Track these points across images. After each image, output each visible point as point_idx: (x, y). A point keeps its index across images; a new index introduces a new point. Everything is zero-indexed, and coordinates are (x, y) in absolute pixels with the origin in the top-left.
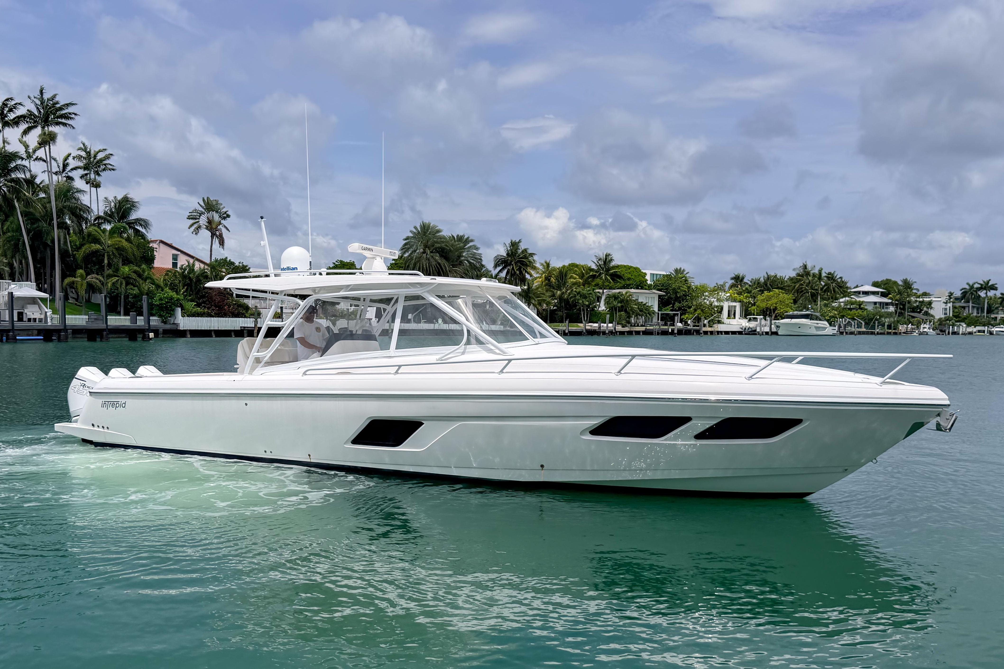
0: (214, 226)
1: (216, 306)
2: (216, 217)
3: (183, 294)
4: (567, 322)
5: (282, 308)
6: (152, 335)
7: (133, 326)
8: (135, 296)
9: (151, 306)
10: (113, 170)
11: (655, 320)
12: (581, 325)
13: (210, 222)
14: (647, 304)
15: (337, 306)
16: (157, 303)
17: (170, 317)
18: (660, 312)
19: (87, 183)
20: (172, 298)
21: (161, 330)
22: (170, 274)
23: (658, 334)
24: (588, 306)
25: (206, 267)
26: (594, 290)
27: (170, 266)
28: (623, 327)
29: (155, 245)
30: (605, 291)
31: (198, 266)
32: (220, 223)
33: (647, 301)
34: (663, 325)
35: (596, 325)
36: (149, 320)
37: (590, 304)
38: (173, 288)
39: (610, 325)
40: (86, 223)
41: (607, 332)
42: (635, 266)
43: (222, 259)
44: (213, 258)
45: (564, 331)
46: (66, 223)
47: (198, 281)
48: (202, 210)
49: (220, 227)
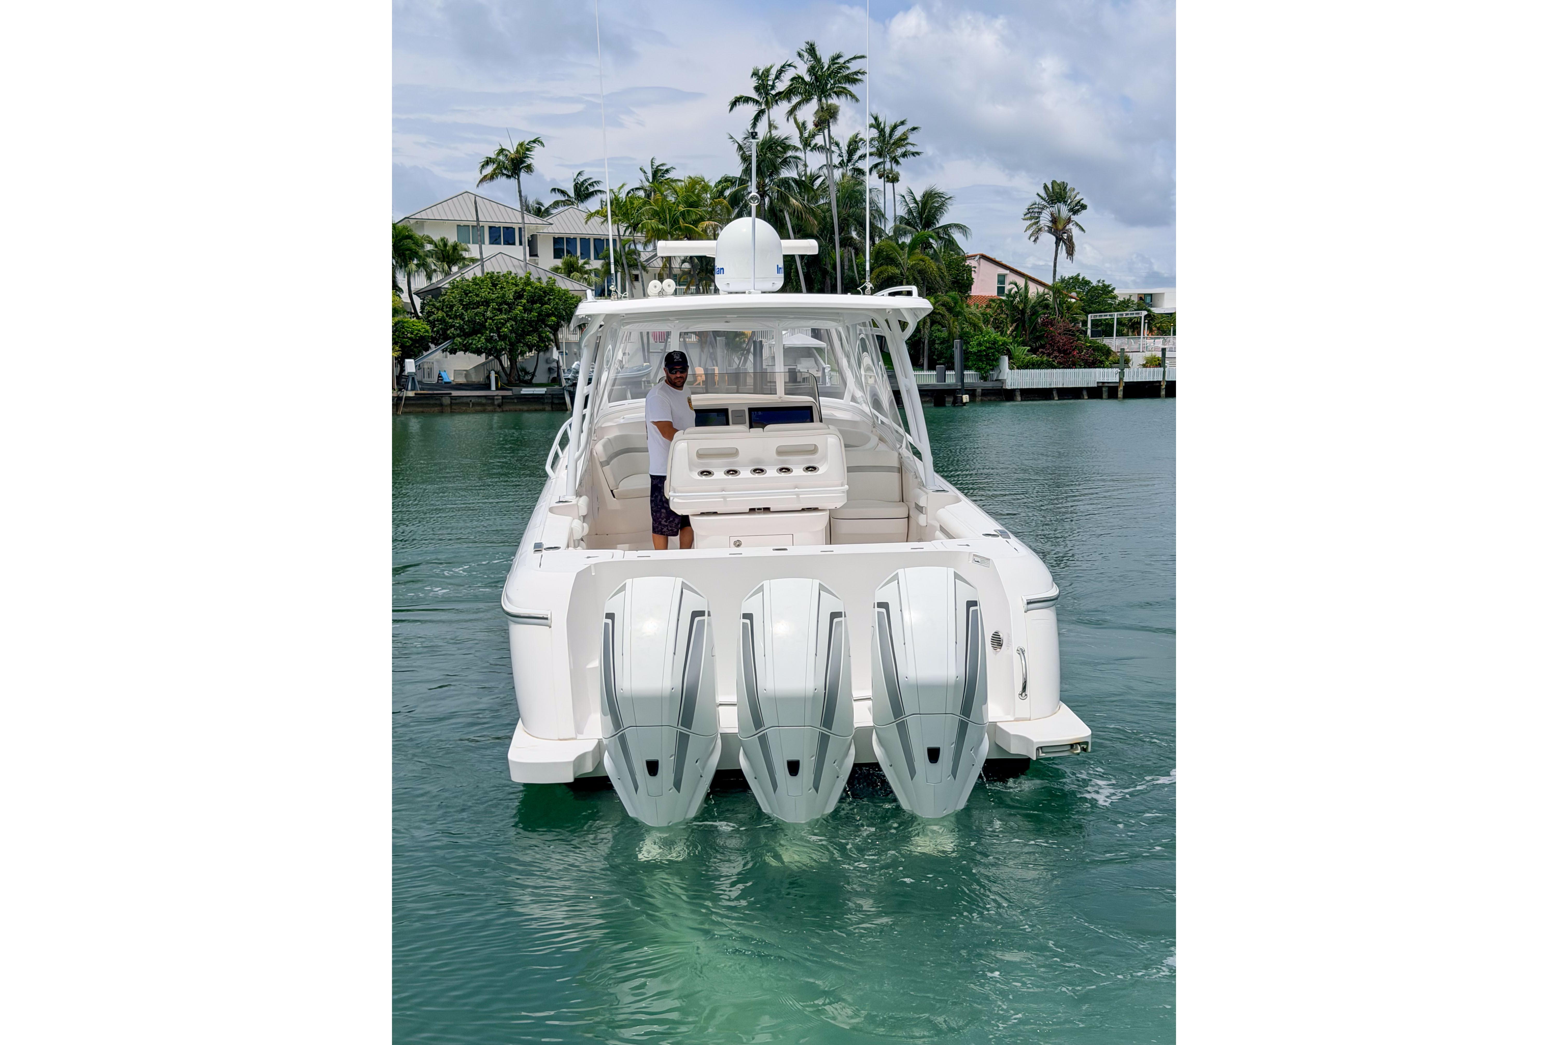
0: (1060, 227)
1: (1059, 351)
2: (1064, 210)
3: (1011, 334)
5: (1164, 350)
6: (966, 398)
7: (941, 385)
8: (943, 341)
9: (966, 355)
10: (918, 153)
13: (1054, 220)
16: (975, 350)
17: (992, 370)
19: (881, 177)
20: (995, 342)
21: (979, 390)
22: (994, 304)
25: (1046, 291)
27: (994, 293)
29: (973, 263)
31: (1034, 290)
32: (1069, 220)
36: (963, 376)
38: (998, 326)
43: (1072, 278)
44: (1058, 277)
46: (852, 238)
47: (1034, 313)
48: (1044, 203)
49: (1070, 226)
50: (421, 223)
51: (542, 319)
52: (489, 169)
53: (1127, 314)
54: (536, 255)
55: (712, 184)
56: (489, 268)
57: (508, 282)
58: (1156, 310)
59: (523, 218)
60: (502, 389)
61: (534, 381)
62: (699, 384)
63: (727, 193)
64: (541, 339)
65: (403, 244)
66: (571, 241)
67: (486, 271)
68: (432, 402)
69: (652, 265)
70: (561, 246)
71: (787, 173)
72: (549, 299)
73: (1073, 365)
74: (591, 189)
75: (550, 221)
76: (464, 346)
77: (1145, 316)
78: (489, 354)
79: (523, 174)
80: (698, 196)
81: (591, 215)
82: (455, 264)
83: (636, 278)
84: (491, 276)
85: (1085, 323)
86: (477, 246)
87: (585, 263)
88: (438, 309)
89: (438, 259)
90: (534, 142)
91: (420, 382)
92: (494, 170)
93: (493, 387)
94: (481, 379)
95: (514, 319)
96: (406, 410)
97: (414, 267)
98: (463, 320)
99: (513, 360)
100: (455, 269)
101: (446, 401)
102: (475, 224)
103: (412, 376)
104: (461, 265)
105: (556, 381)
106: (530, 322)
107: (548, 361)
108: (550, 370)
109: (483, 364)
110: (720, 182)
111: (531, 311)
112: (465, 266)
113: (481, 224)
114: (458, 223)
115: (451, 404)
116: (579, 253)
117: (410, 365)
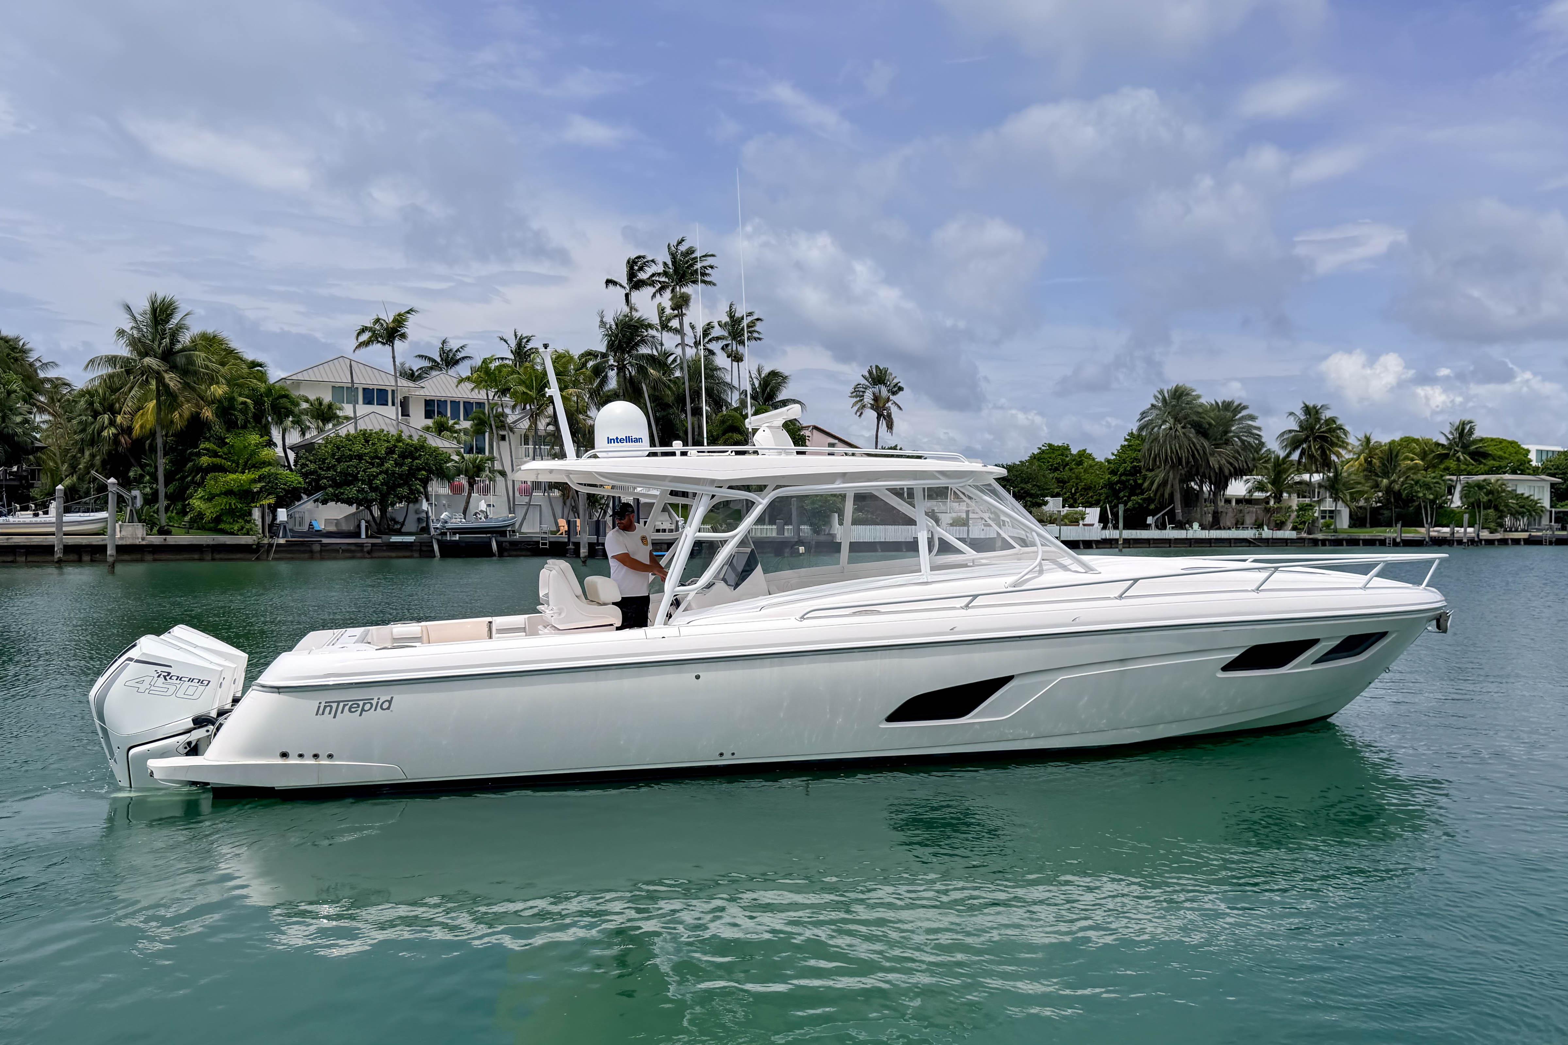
0: (881, 405)
1: (881, 511)
2: (884, 391)
4: (1399, 525)
5: (967, 512)
6: (801, 550)
7: (779, 538)
9: (801, 512)
10: (761, 339)
11: (1545, 521)
12: (1422, 530)
13: (876, 399)
14: (1532, 497)
15: (1044, 507)
16: (808, 508)
17: (824, 525)
18: (1553, 510)
19: (728, 357)
20: (826, 501)
21: (813, 543)
23: (1551, 543)
24: (1433, 502)
26: (1442, 476)
28: (1491, 533)
29: (807, 433)
30: (1462, 477)
32: (888, 400)
33: (1532, 493)
34: (1559, 530)
35: (1447, 530)
36: (799, 530)
37: (1436, 498)
39: (1470, 530)
40: (727, 408)
41: (1465, 540)
42: (1510, 439)
45: (1394, 540)
48: (867, 383)
49: (890, 404)
50: (298, 383)
51: (413, 473)
52: (365, 337)
54: (408, 415)
55: (576, 356)
56: (362, 425)
57: (379, 439)
59: (396, 381)
60: (372, 537)
61: (403, 530)
62: (562, 534)
63: (590, 365)
64: (412, 492)
65: (279, 403)
66: (442, 403)
67: (359, 428)
68: (302, 549)
69: (518, 426)
70: (431, 407)
71: (644, 350)
72: (420, 455)
74: (459, 356)
75: (422, 385)
76: (336, 496)
78: (359, 504)
79: (397, 343)
80: (562, 366)
81: (461, 380)
82: (329, 420)
83: (503, 438)
84: (364, 433)
86: (351, 406)
87: (455, 423)
88: (311, 462)
89: (313, 417)
90: (409, 313)
91: (291, 530)
92: (370, 337)
93: (363, 535)
94: (352, 528)
95: (386, 472)
96: (276, 556)
97: (289, 423)
98: (336, 471)
99: (383, 511)
100: (329, 426)
101: (317, 548)
102: (350, 385)
103: (284, 525)
104: (335, 422)
105: (426, 530)
106: (400, 476)
107: (417, 512)
108: (419, 520)
109: (354, 514)
110: (583, 355)
111: (401, 465)
112: (339, 424)
113: (355, 386)
114: (333, 384)
115: (321, 551)
116: (449, 415)
117: (282, 514)
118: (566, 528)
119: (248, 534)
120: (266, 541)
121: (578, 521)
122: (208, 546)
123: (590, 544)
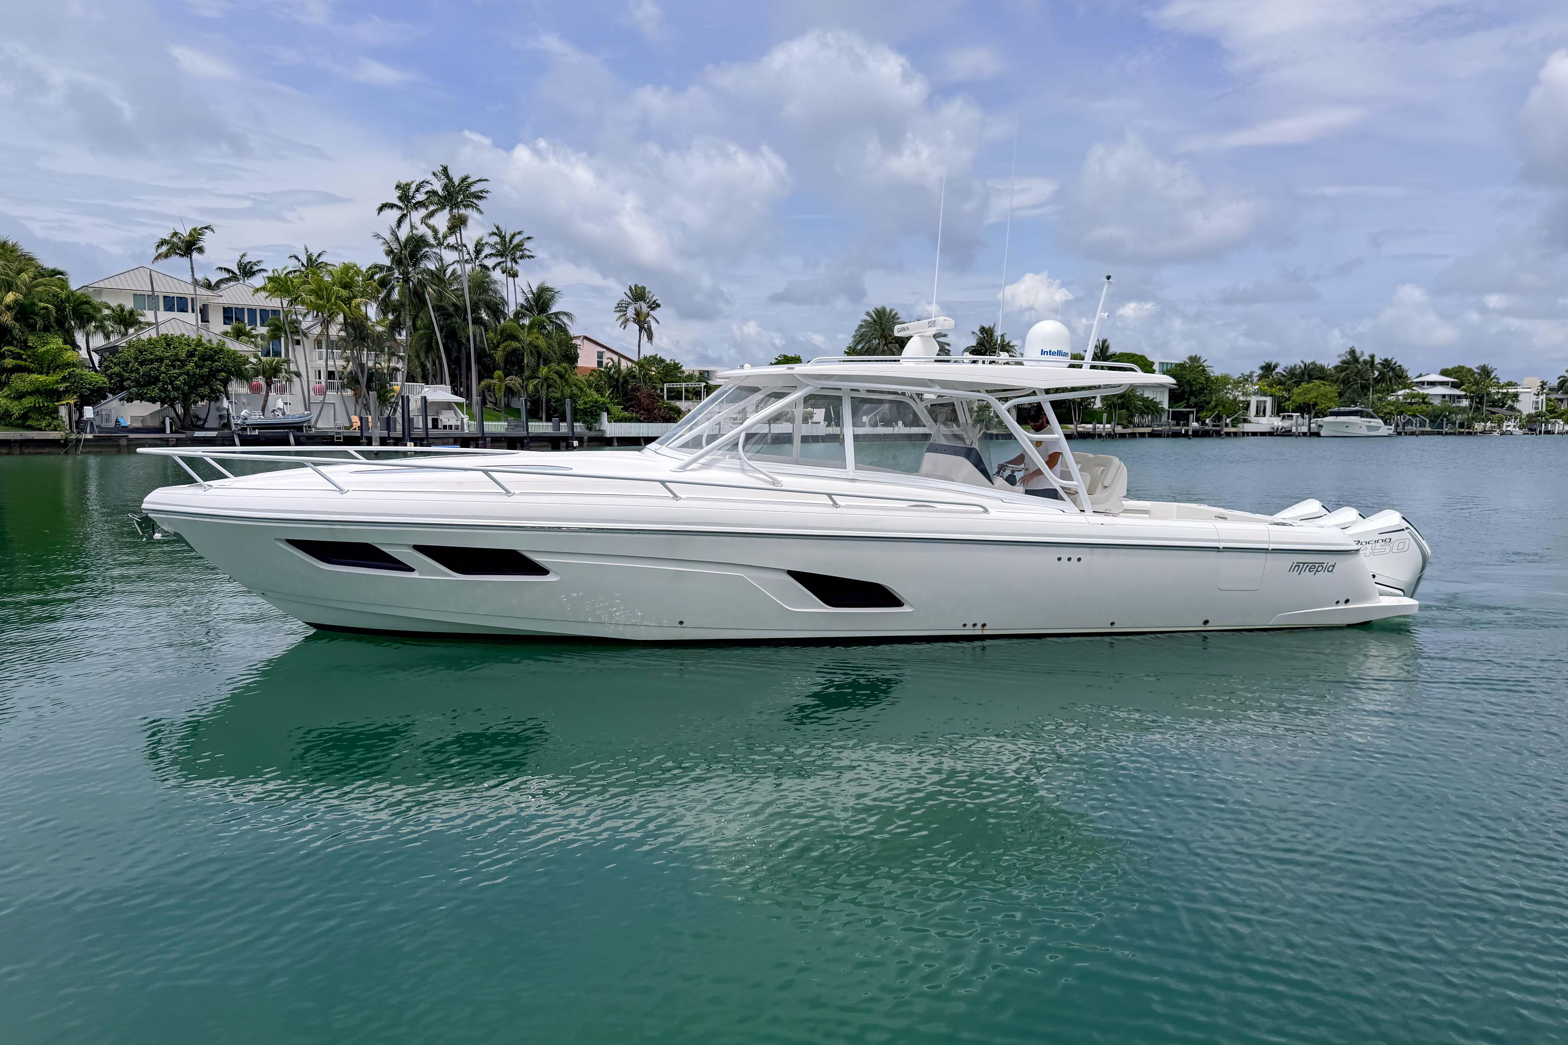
0: (642, 319)
1: (645, 410)
2: (645, 308)
3: (609, 396)
6: (576, 443)
7: (556, 433)
8: (558, 400)
9: (575, 411)
10: (532, 257)
11: (1164, 419)
13: (638, 314)
14: (1155, 400)
16: (582, 407)
17: (595, 422)
18: (1170, 410)
19: (503, 273)
20: (596, 402)
21: (586, 438)
22: (595, 374)
25: (633, 365)
27: (595, 365)
29: (578, 341)
31: (624, 365)
32: (648, 315)
33: (1155, 397)
34: (1175, 426)
35: (1090, 426)
36: (573, 427)
38: (599, 390)
39: (1108, 426)
43: (652, 357)
44: (642, 356)
46: (482, 318)
47: (626, 381)
48: (629, 300)
49: (649, 319)
50: (99, 291)
51: (213, 374)
52: (164, 249)
53: (692, 385)
54: (208, 321)
55: (364, 269)
56: (163, 330)
57: (180, 343)
58: (711, 383)
59: (195, 290)
60: (176, 432)
61: (206, 426)
62: (355, 429)
63: (376, 277)
64: (213, 391)
65: (81, 309)
66: (239, 311)
67: (160, 333)
68: (110, 443)
69: (311, 332)
70: (228, 314)
71: (426, 265)
72: (219, 358)
73: (654, 420)
74: (255, 268)
75: (220, 293)
76: (140, 395)
77: (705, 387)
78: (163, 402)
79: (195, 255)
80: (351, 278)
81: (257, 290)
82: (131, 326)
83: (298, 342)
84: (166, 337)
85: (662, 390)
86: (153, 312)
87: (252, 329)
88: (115, 365)
89: (116, 322)
90: (206, 228)
92: (168, 250)
93: (168, 431)
94: (156, 423)
95: (187, 373)
96: (84, 450)
97: (92, 329)
98: (138, 374)
99: (186, 409)
100: (131, 331)
101: (124, 442)
102: (150, 293)
103: (91, 422)
104: (137, 327)
105: (227, 425)
106: (202, 377)
107: (219, 409)
108: (221, 417)
109: (158, 412)
110: (370, 268)
111: (202, 367)
112: (143, 328)
113: (156, 294)
114: (135, 292)
115: (128, 445)
116: (246, 321)
117: (89, 412)
118: (359, 424)
119: (55, 430)
120: (73, 436)
121: (370, 417)
122: (16, 441)
123: (381, 438)
